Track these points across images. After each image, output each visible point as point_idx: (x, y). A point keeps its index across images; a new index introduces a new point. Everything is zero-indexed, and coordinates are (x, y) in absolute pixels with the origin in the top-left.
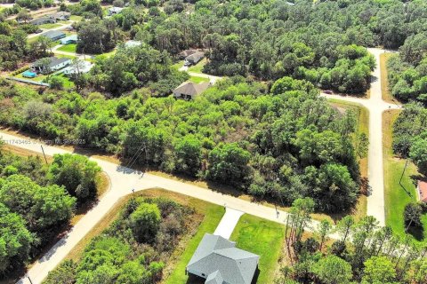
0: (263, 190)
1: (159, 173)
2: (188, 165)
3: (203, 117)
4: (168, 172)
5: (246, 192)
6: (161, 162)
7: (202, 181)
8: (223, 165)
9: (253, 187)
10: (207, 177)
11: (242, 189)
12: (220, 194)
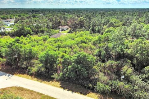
0: (108, 88)
1: (25, 75)
2: (46, 68)
3: (63, 44)
4: (31, 75)
5: (93, 90)
6: (27, 67)
7: (56, 81)
8: (73, 67)
9: (100, 85)
10: (61, 78)
11: (89, 88)
12: (70, 92)
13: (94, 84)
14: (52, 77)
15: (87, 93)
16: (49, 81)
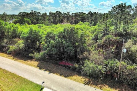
7: (35, 61)
12: (47, 72)
13: (82, 65)
14: (30, 55)
15: (70, 76)
16: (25, 60)
